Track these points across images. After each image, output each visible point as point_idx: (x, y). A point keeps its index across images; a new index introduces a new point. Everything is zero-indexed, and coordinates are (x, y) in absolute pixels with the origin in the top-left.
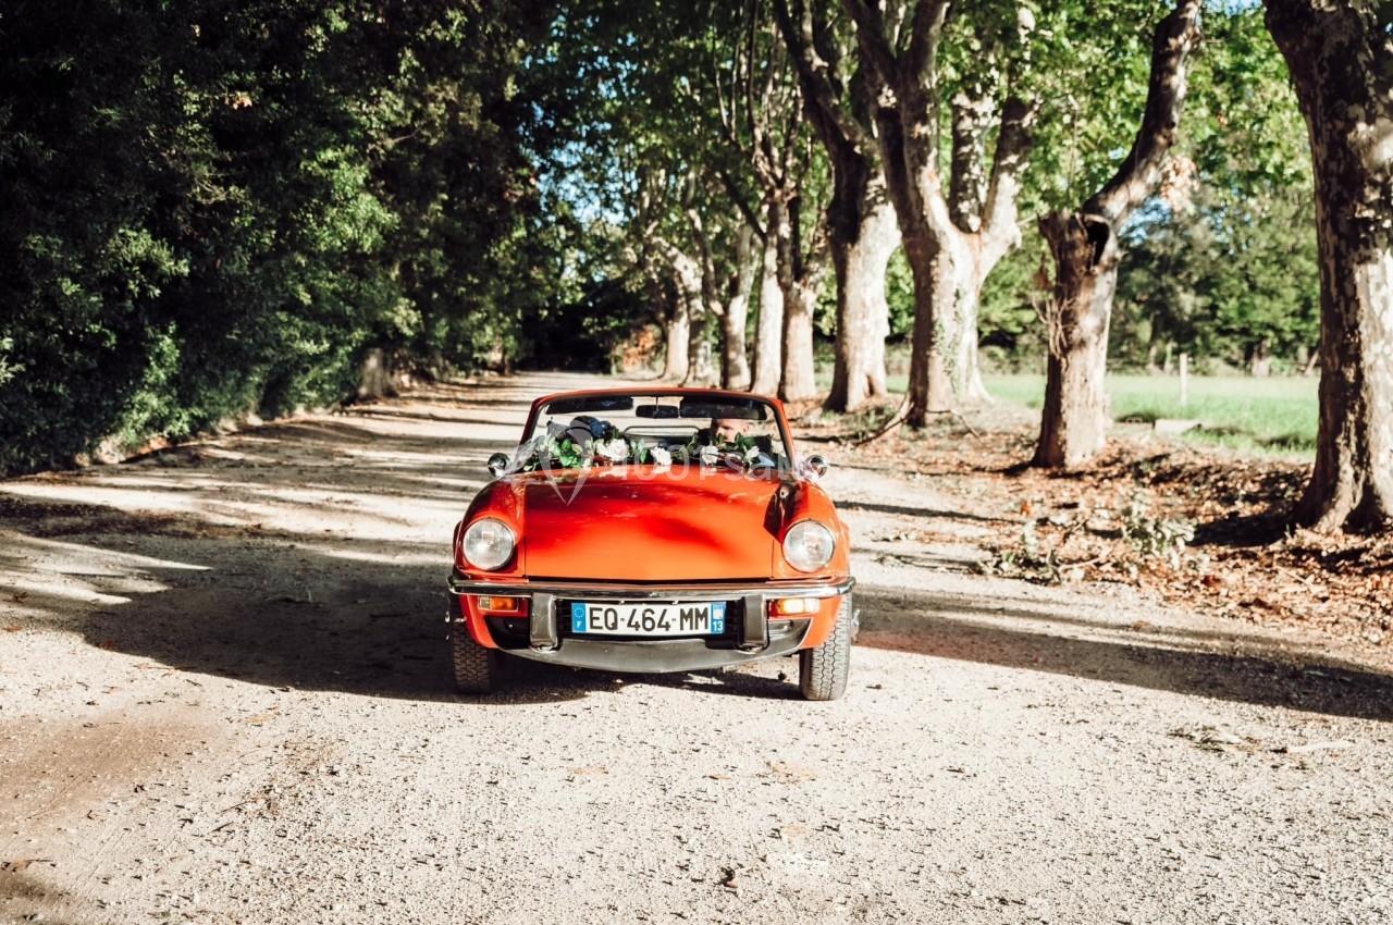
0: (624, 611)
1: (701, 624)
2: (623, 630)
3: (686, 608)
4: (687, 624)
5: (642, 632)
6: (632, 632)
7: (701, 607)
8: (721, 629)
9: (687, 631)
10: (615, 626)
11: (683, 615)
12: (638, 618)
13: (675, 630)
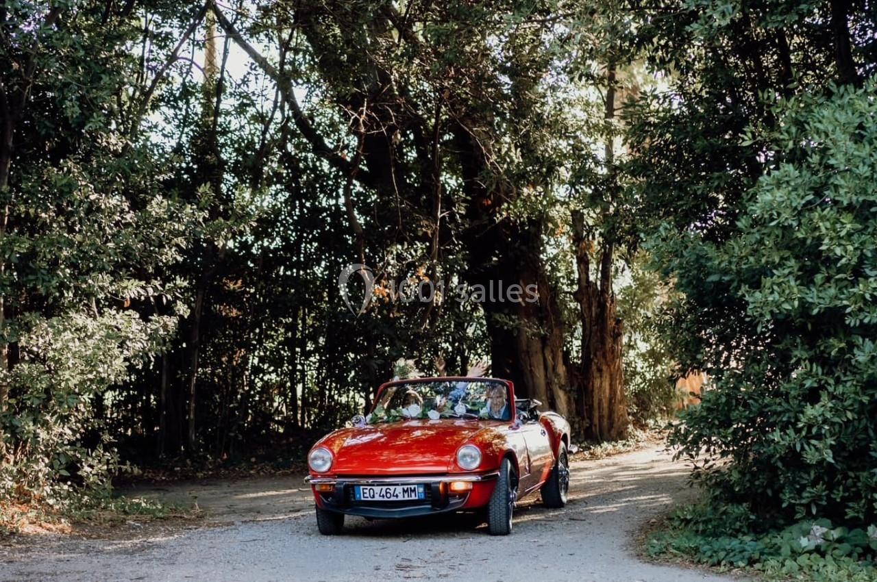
0: (377, 489)
1: (413, 494)
2: (377, 498)
3: (405, 487)
4: (406, 495)
5: (385, 499)
6: (381, 499)
7: (413, 487)
8: (423, 496)
9: (406, 498)
10: (374, 497)
11: (404, 491)
12: (383, 492)
13: (400, 498)
